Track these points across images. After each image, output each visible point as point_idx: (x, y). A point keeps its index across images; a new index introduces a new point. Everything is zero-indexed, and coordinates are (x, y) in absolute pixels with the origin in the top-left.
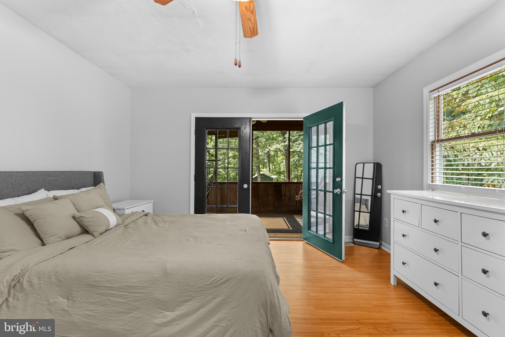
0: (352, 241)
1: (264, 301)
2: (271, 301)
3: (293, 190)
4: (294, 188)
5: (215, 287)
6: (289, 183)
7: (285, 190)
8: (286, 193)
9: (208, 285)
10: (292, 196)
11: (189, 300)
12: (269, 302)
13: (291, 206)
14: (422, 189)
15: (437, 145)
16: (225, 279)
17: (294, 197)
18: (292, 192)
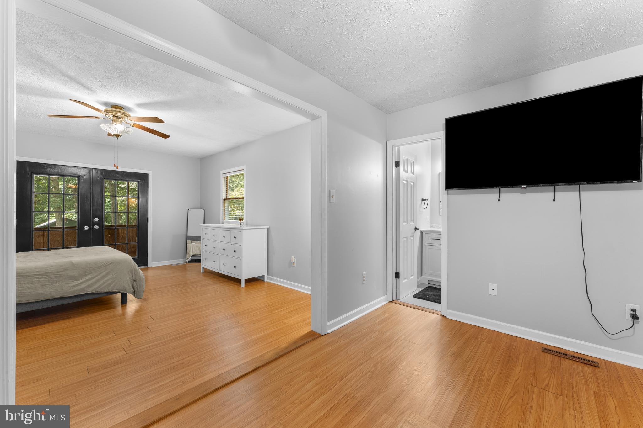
0: (185, 262)
1: (131, 269)
2: (134, 269)
3: (133, 232)
4: (134, 231)
5: (104, 267)
6: (128, 225)
7: (122, 233)
8: (124, 236)
9: (100, 266)
10: (131, 238)
11: (90, 274)
12: (133, 270)
13: (130, 248)
14: (220, 223)
15: (226, 201)
16: (109, 263)
17: (134, 239)
18: (132, 235)
